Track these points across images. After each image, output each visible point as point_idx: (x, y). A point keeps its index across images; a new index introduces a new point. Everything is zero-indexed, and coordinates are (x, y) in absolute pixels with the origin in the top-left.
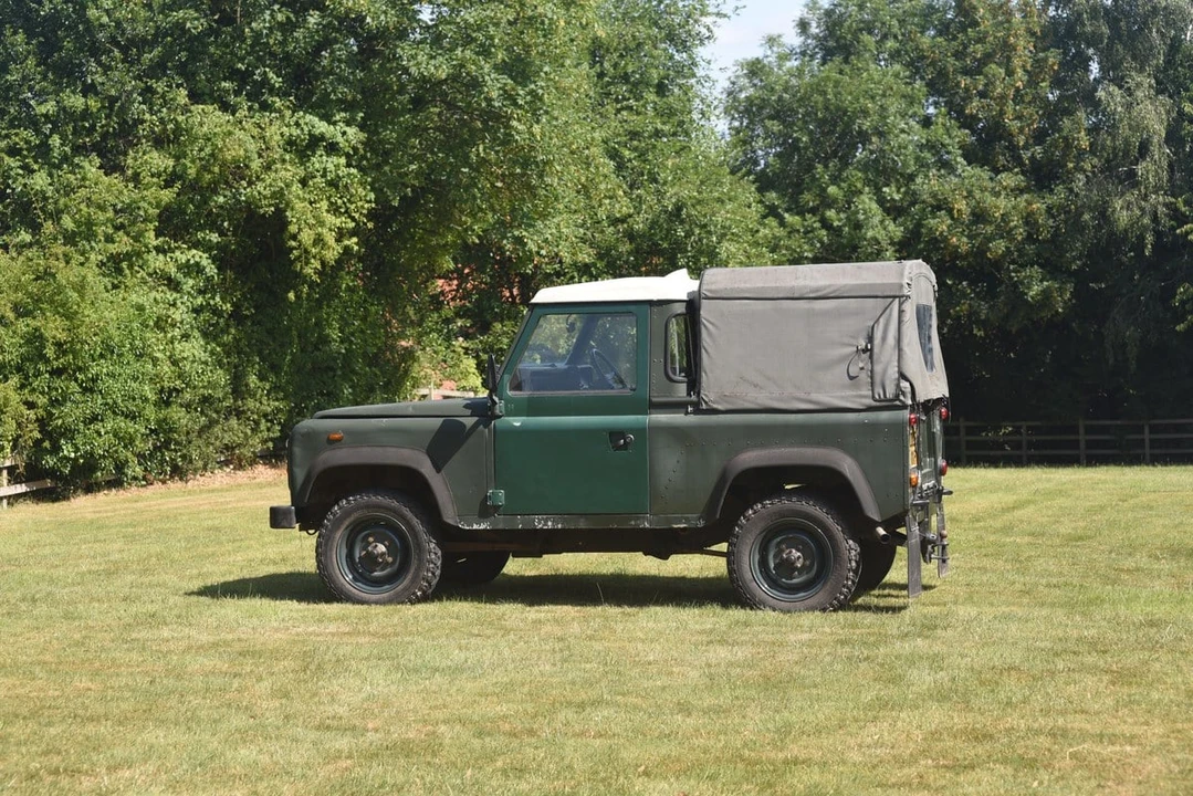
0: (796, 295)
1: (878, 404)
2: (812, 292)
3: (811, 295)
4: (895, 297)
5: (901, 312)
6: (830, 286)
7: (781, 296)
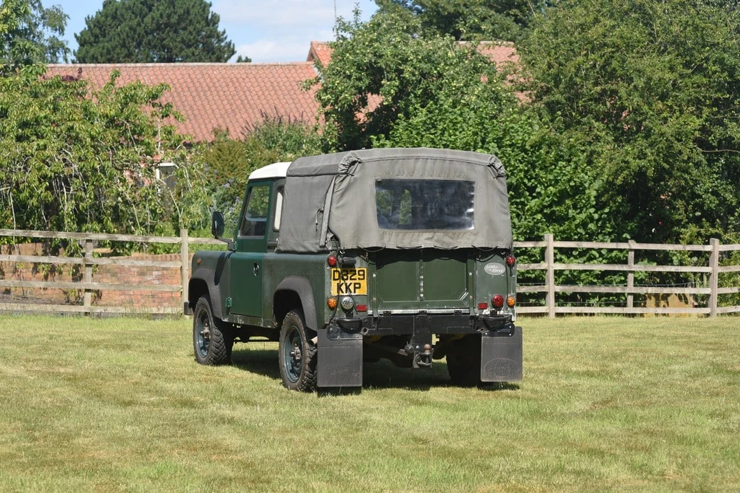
0: (310, 174)
1: (320, 249)
2: (315, 170)
3: (313, 173)
4: (334, 174)
5: (335, 184)
6: (319, 167)
7: (306, 173)
